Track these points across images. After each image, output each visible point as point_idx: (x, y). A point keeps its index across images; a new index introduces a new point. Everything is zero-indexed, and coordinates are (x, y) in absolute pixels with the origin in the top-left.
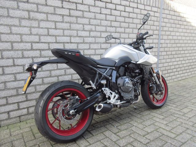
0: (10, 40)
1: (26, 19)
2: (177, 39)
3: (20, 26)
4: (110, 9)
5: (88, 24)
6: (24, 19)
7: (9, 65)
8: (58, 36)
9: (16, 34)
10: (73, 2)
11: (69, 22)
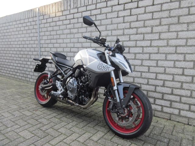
5: (105, 30)
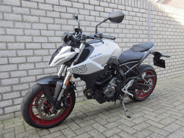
0: (5, 40)
1: (20, 21)
2: (167, 38)
3: (14, 28)
4: (99, 11)
6: (18, 21)
7: (3, 63)
8: (50, 36)
9: (11, 35)
10: (63, 6)
11: (60, 24)
